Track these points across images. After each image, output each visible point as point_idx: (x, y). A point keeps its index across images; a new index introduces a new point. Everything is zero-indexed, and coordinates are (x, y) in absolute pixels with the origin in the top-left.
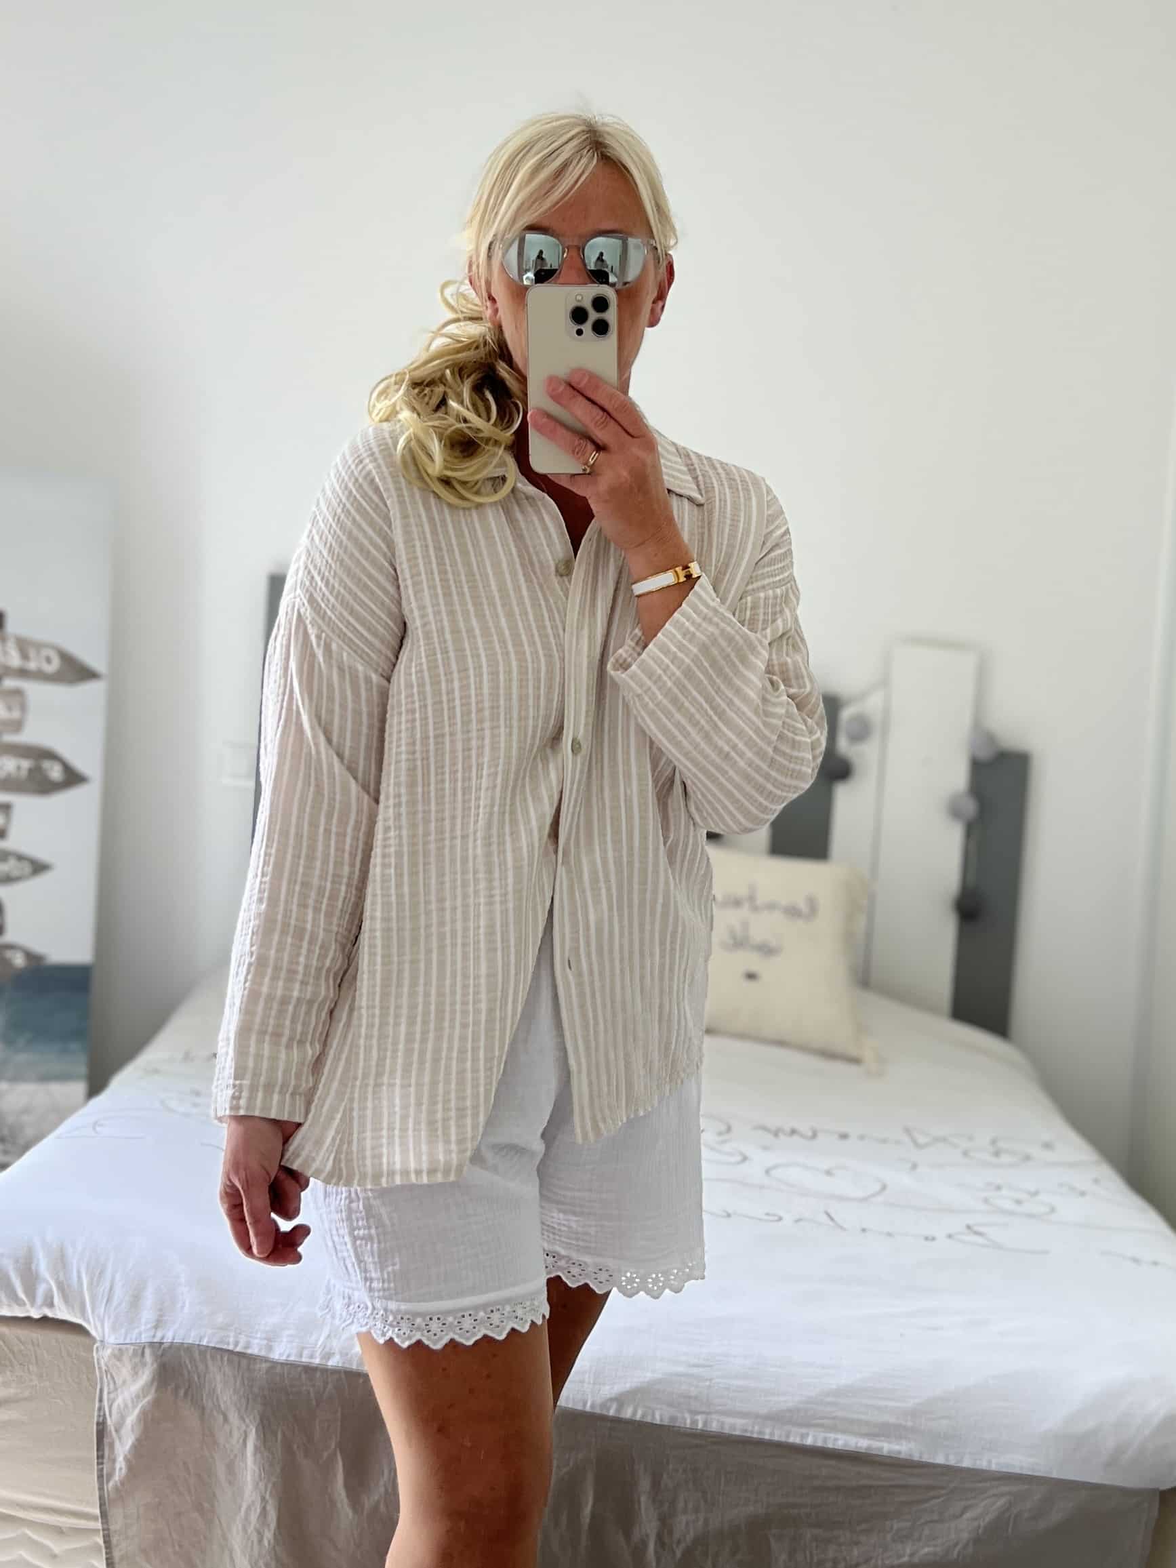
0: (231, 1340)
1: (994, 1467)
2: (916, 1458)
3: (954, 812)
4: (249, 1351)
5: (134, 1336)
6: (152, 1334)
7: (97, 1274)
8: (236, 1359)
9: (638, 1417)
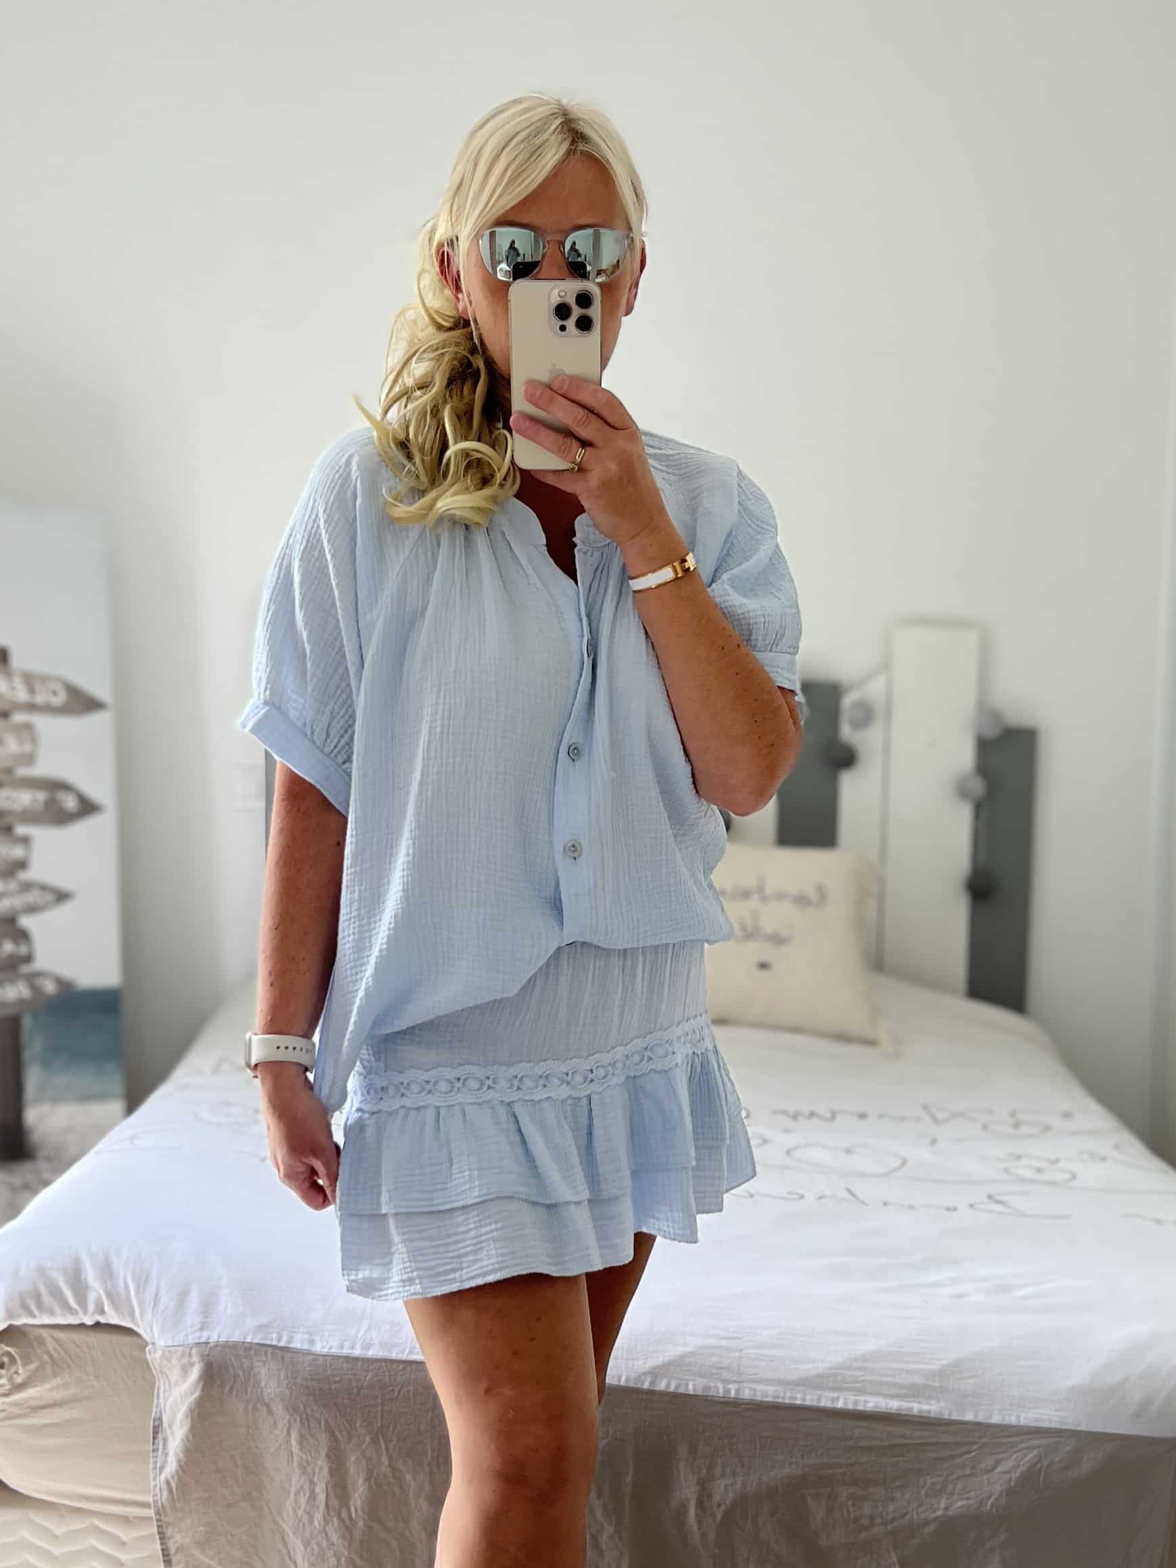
0: (274, 1336)
1: (1023, 1422)
2: (946, 1417)
3: (962, 792)
4: (292, 1346)
5: (181, 1338)
6: (198, 1334)
7: (142, 1281)
8: (280, 1353)
9: (672, 1389)
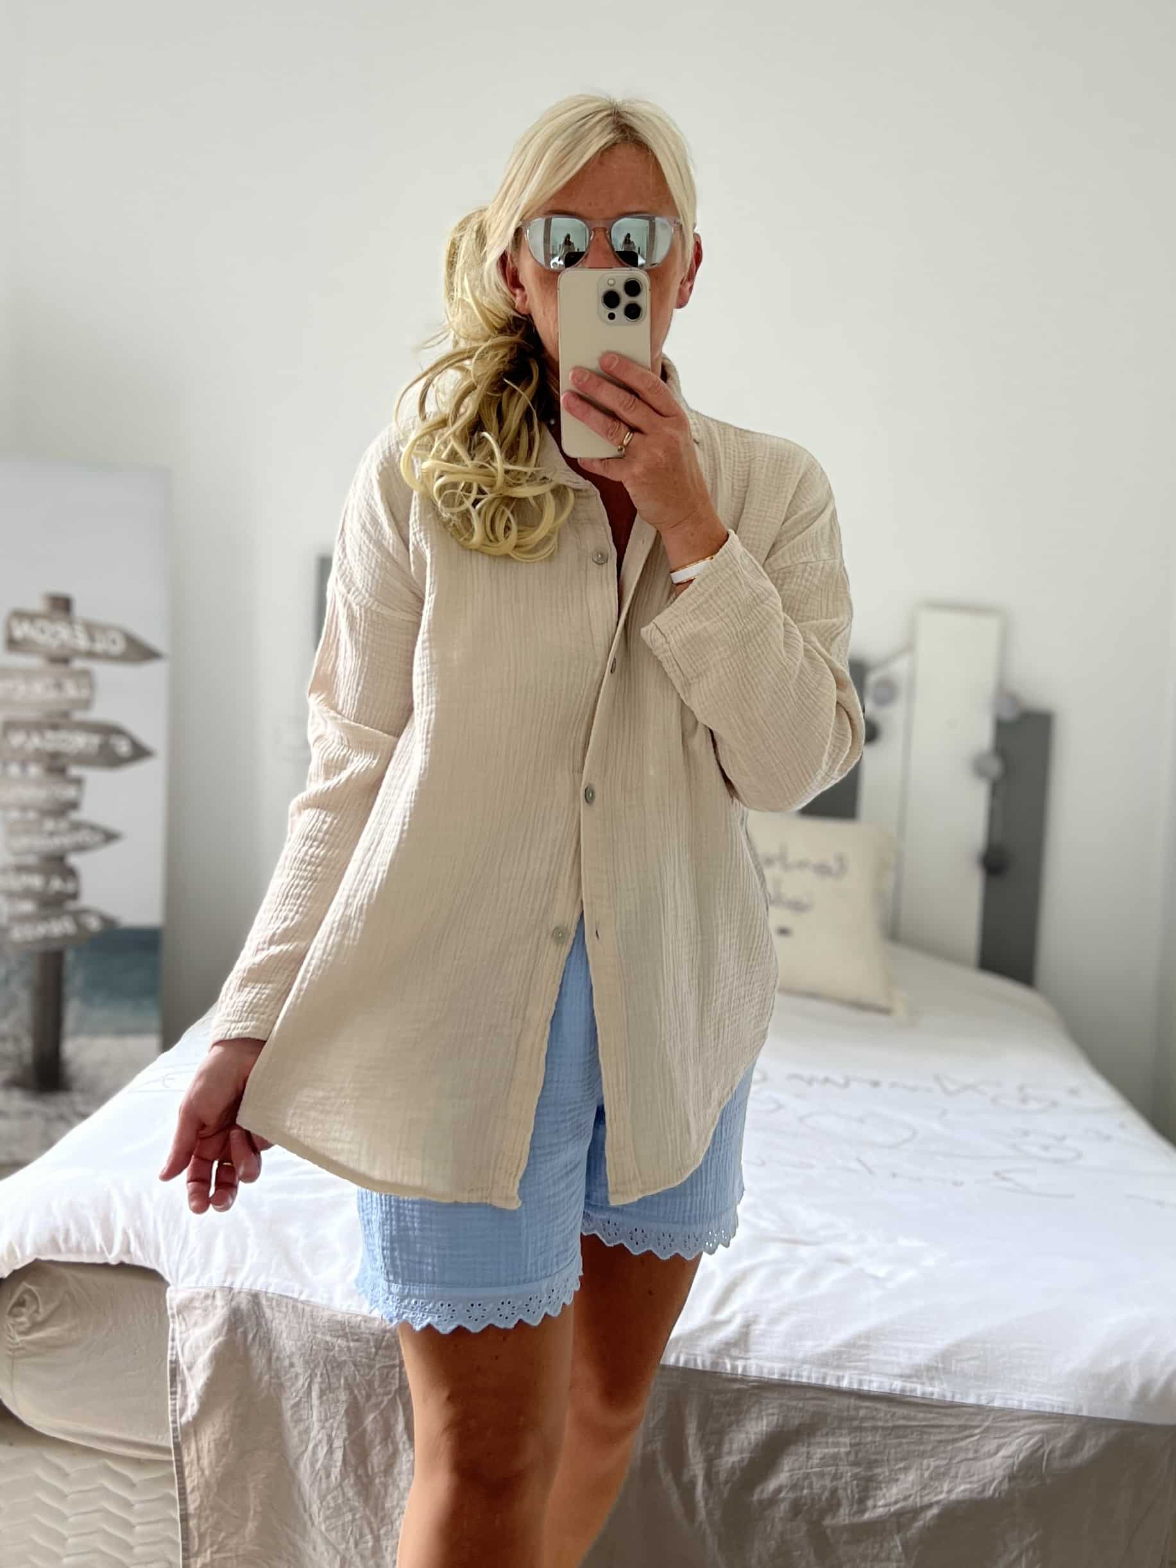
1: (1025, 1406)
2: (949, 1399)
3: (980, 770)
5: (205, 1281)
6: (221, 1279)
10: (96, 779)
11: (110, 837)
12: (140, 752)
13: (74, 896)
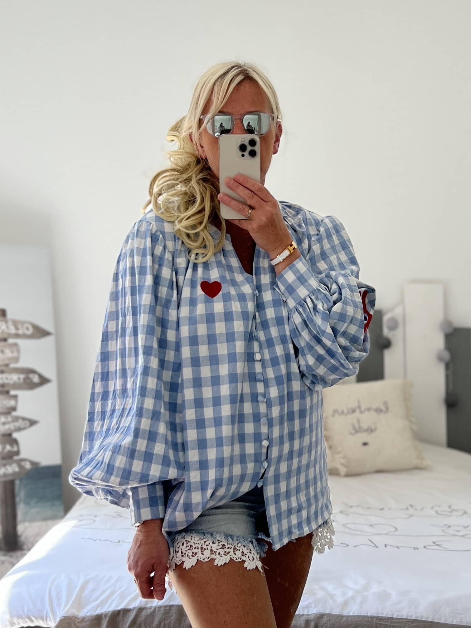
3: (439, 357)
10: (24, 396)
11: (33, 423)
12: (44, 381)
13: (18, 453)
